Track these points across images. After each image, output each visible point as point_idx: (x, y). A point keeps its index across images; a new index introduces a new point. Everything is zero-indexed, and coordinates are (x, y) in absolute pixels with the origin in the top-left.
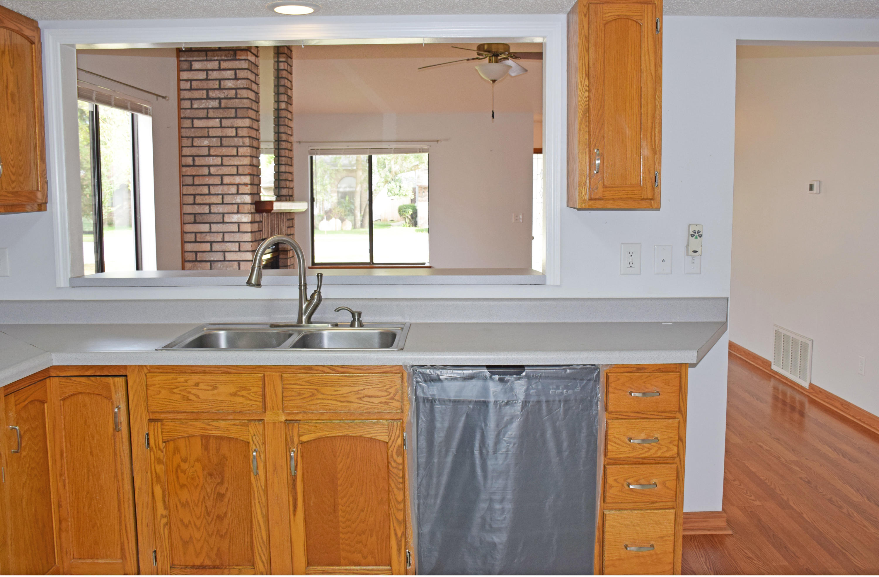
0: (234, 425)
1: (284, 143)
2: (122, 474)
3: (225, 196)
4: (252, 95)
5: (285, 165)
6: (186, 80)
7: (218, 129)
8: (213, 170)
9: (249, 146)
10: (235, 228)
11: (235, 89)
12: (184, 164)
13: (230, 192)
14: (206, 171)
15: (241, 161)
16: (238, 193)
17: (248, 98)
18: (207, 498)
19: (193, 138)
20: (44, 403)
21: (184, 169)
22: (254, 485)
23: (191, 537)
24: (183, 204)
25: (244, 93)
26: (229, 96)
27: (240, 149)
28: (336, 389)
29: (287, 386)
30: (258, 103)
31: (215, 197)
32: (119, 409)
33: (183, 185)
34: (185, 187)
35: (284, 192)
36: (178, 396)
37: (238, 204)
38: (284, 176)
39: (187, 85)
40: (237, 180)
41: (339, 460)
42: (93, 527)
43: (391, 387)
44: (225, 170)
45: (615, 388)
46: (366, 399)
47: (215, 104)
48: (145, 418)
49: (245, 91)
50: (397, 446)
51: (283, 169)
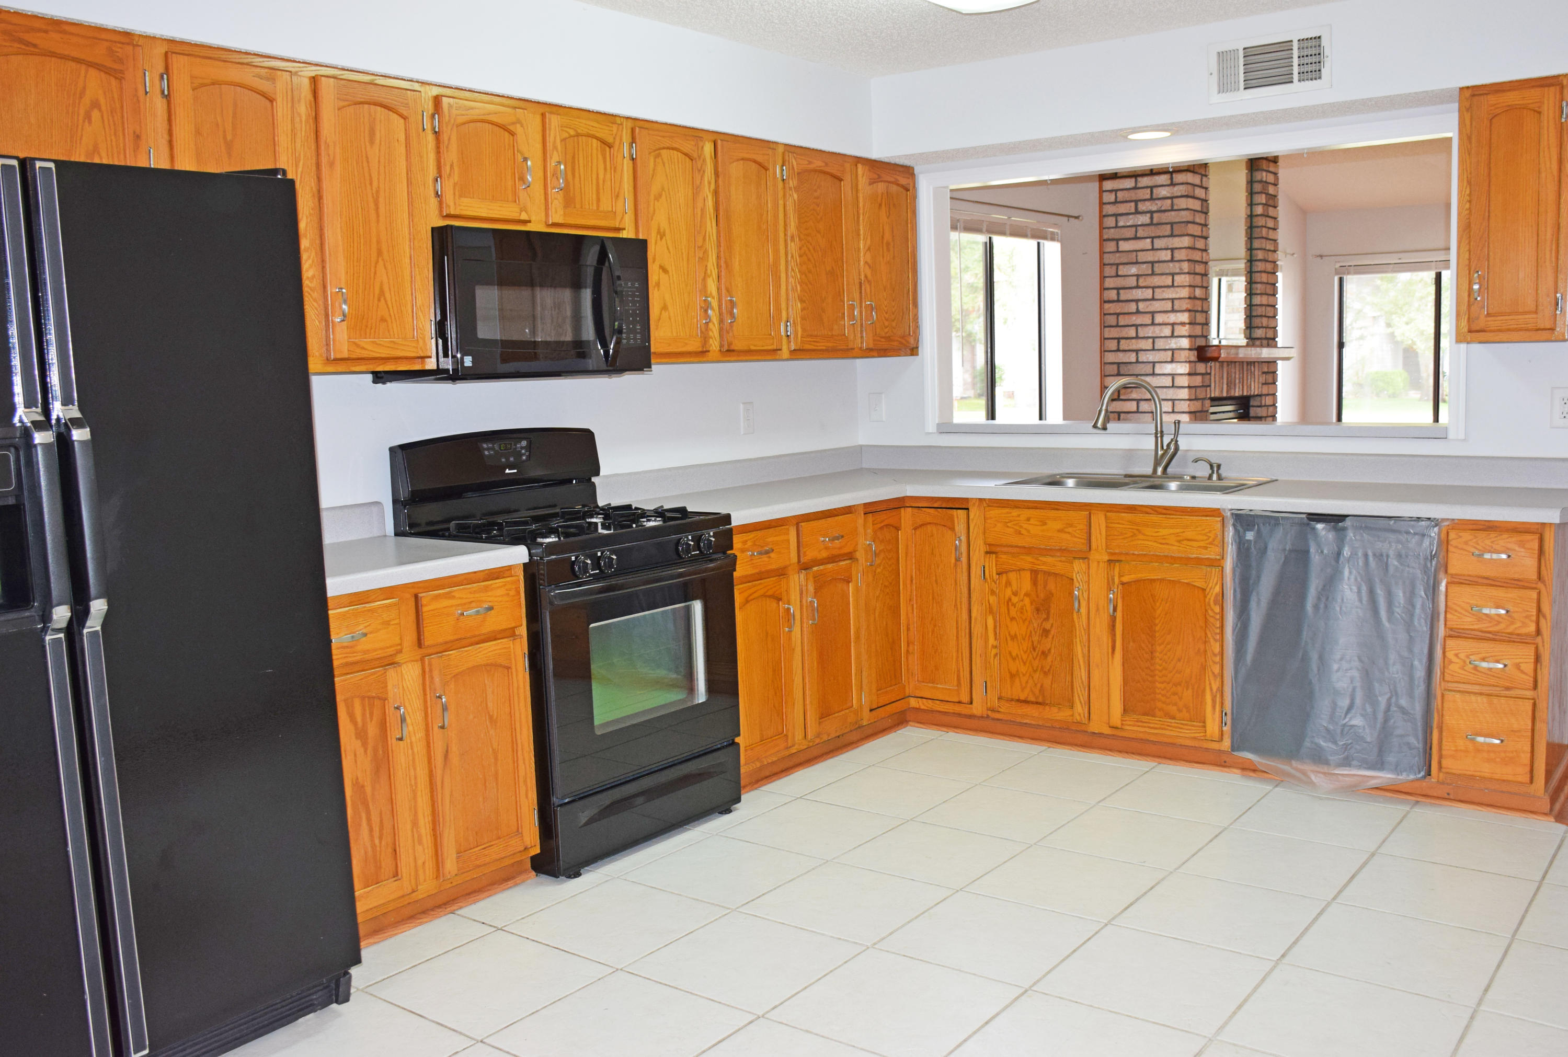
0: (1061, 561)
1: (1259, 264)
2: (961, 603)
3: (1156, 340)
4: (1196, 205)
5: (1261, 294)
6: (1111, 191)
7: (1148, 252)
8: (1142, 306)
9: (1188, 273)
10: (1167, 381)
11: (1172, 198)
12: (1106, 299)
13: (1163, 335)
14: (1132, 307)
15: (1177, 293)
16: (1172, 336)
17: (1187, 209)
18: (1033, 633)
19: (1118, 265)
20: (898, 530)
21: (1107, 306)
22: (1077, 624)
23: (1018, 671)
24: (1105, 351)
25: (1182, 203)
26: (1163, 208)
27: (1176, 277)
28: (1156, 530)
29: (1110, 525)
30: (1206, 213)
31: (1144, 341)
32: (960, 541)
33: (1104, 326)
34: (1107, 329)
35: (1259, 333)
36: (1011, 530)
37: (1173, 350)
38: (1259, 311)
39: (1112, 197)
40: (1172, 318)
41: (1158, 604)
42: (935, 653)
43: (1210, 532)
44: (1156, 306)
45: (1456, 547)
46: (1185, 542)
47: (1145, 219)
48: (983, 549)
49: (1183, 200)
50: (1214, 594)
51: (1257, 300)
